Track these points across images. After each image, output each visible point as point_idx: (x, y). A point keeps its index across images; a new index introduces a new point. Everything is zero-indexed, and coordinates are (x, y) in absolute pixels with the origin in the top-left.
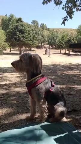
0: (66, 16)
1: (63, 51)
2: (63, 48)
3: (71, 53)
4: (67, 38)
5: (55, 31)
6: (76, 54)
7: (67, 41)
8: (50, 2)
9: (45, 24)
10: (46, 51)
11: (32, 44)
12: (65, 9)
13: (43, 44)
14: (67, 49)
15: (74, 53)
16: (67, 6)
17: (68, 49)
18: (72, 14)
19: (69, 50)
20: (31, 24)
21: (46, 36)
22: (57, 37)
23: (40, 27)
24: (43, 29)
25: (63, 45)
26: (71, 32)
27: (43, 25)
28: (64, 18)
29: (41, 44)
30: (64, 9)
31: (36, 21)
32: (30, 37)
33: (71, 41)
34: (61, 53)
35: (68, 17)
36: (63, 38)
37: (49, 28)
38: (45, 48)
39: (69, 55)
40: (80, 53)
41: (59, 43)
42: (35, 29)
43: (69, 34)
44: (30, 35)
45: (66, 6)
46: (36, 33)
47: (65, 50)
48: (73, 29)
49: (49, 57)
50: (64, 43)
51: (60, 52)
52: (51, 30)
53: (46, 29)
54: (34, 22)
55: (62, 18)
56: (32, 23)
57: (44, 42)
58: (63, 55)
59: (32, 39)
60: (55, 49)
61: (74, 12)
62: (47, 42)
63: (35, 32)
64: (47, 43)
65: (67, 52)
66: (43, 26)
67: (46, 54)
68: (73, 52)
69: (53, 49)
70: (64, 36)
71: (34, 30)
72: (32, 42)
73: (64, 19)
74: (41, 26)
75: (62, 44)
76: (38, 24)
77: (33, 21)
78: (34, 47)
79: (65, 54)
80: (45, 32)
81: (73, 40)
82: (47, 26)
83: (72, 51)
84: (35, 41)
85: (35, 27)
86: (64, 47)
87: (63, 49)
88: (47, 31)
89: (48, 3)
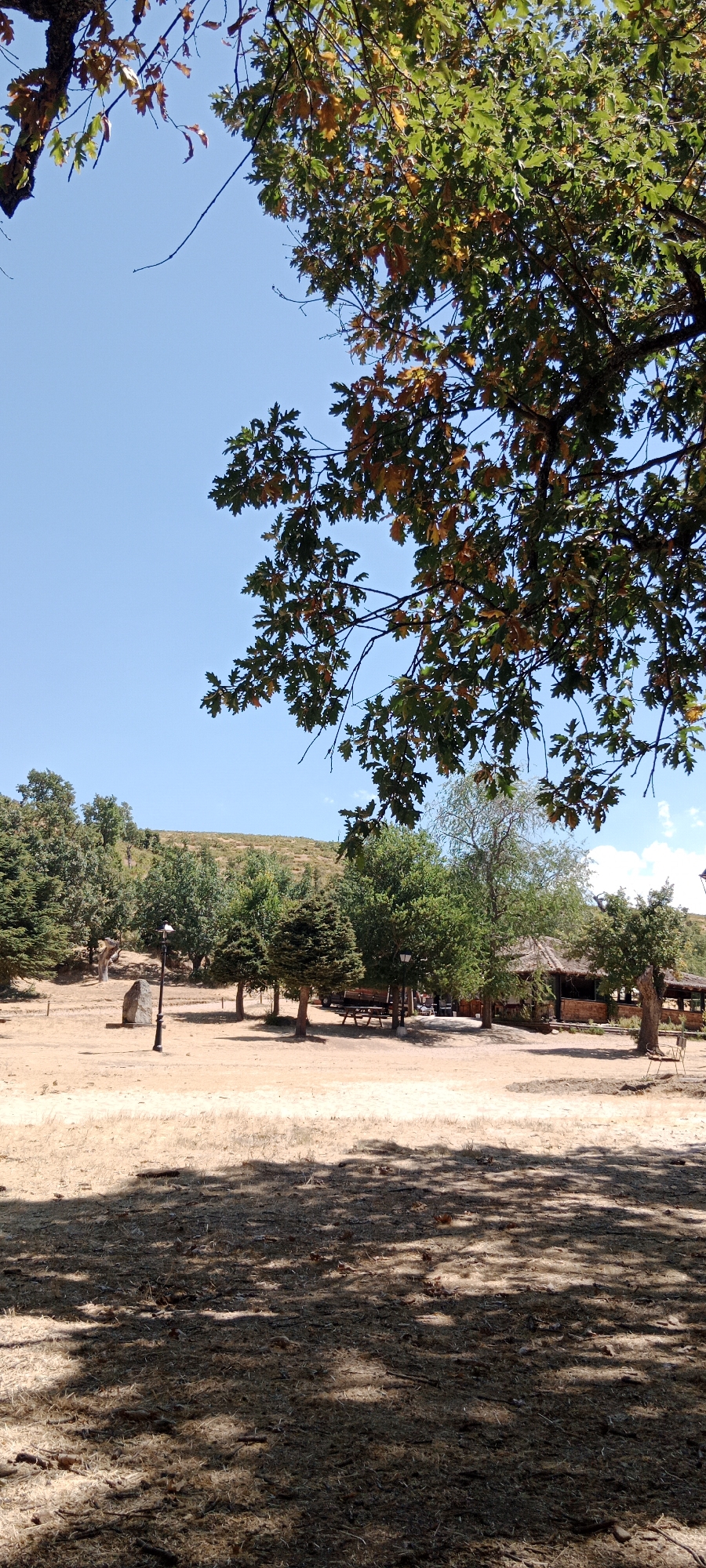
0: (372, 805)
1: (258, 1002)
2: (257, 981)
3: (317, 1015)
4: (285, 908)
5: (197, 849)
6: (350, 1021)
7: (287, 927)
8: (262, 700)
9: (118, 803)
10: (132, 999)
11: (29, 952)
12: (364, 756)
13: (103, 946)
14: (282, 988)
15: (333, 1018)
16: (371, 734)
17: (289, 983)
18: (413, 796)
19: (303, 993)
20: (19, 797)
21: (131, 890)
22: (206, 893)
23: (82, 819)
24: (108, 837)
25: (259, 954)
26: (304, 858)
27: (111, 805)
28: (360, 813)
29: (92, 944)
30: (356, 756)
31: (60, 780)
32: (16, 893)
33: (313, 931)
34: (239, 1016)
35: (389, 811)
36: (254, 902)
37: (153, 828)
38: (115, 974)
39: (300, 1030)
40: (374, 1014)
41: (231, 939)
42: (47, 834)
43: (296, 879)
44: (14, 884)
45: (365, 737)
46: (53, 869)
47: (270, 992)
48: (318, 845)
49: (157, 1047)
50: (263, 943)
51: (231, 1007)
52: (163, 840)
53: (131, 835)
54: (42, 785)
55: (343, 812)
56: (22, 789)
57: (109, 928)
58: (260, 1028)
59: (26, 913)
60: (197, 979)
61: (424, 778)
62: (133, 928)
63: (46, 856)
64: (133, 935)
65: (289, 1008)
66: (106, 816)
67: (128, 1022)
68: (326, 1007)
69: (177, 980)
70: (264, 896)
71: (41, 841)
72: (30, 933)
73: (353, 820)
74: (89, 814)
75: (248, 952)
76: (70, 799)
77: (34, 777)
78: (40, 968)
79: (274, 1021)
80: (123, 856)
81: (328, 920)
82: (132, 813)
83: (321, 997)
84: (50, 928)
85: (53, 823)
86: (261, 969)
87: (253, 987)
88: (135, 851)
89: (244, 706)
